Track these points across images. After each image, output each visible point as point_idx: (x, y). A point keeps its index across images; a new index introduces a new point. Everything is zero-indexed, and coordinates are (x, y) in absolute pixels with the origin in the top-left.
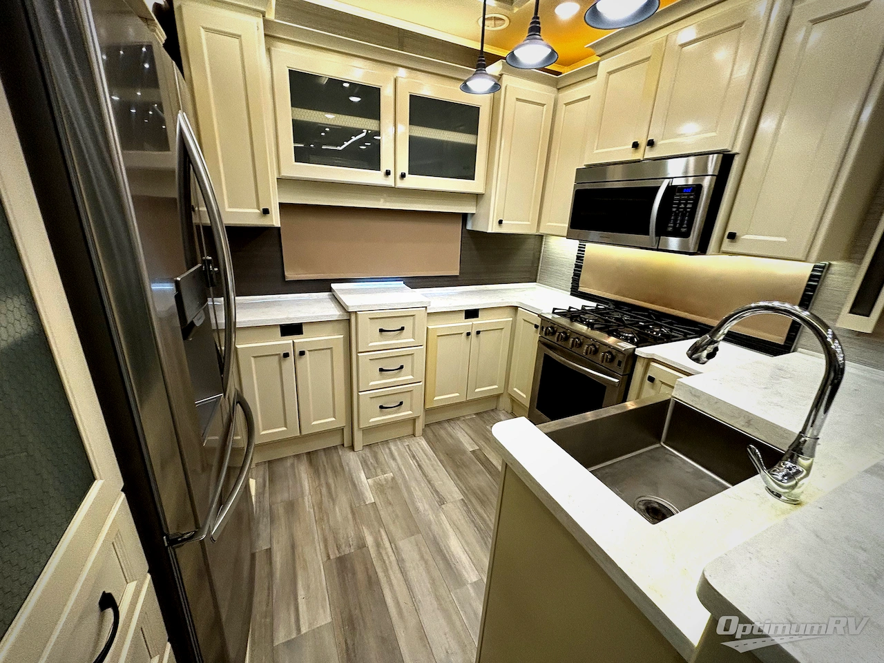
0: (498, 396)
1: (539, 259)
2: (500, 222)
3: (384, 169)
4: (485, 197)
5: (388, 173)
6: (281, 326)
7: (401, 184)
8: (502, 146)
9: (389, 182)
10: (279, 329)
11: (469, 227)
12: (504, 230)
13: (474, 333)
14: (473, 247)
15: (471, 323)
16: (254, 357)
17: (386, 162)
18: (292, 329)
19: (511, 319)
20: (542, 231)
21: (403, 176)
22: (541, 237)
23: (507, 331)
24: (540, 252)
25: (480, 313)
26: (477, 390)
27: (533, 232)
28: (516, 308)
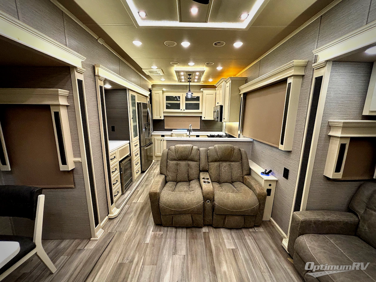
2: (204, 117)
3: (181, 109)
4: (203, 113)
5: (181, 110)
7: (184, 111)
8: (204, 104)
9: (182, 111)
10: (161, 136)
11: (201, 119)
14: (203, 123)
16: (157, 140)
17: (181, 108)
21: (184, 110)
25: (200, 136)
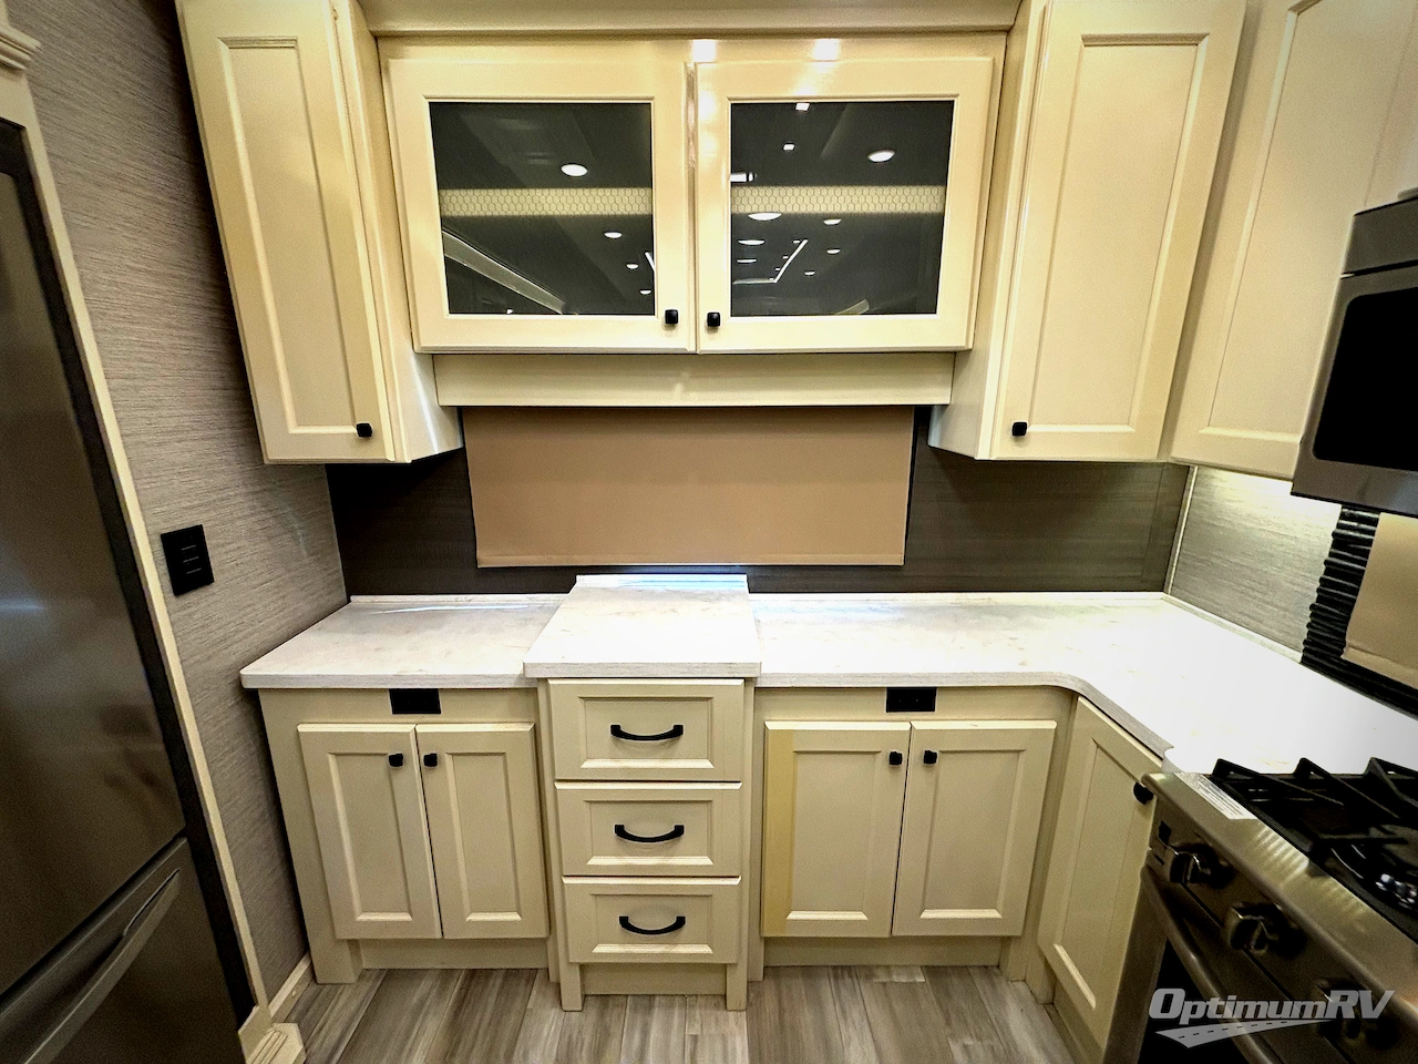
0: (1005, 941)
1: (1176, 526)
2: (1019, 430)
3: (662, 308)
4: (975, 360)
5: (671, 319)
6: (392, 691)
7: (712, 343)
10: (387, 699)
11: (934, 441)
12: (1033, 450)
13: (914, 758)
15: (906, 727)
16: (337, 755)
18: (416, 701)
19: (1052, 725)
20: (1181, 452)
21: (715, 321)
22: (1183, 471)
23: (1036, 764)
24: (1180, 505)
25: (939, 701)
26: (927, 914)
27: (1147, 452)
28: (1071, 696)
